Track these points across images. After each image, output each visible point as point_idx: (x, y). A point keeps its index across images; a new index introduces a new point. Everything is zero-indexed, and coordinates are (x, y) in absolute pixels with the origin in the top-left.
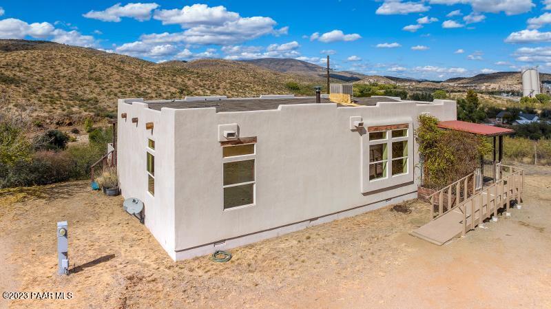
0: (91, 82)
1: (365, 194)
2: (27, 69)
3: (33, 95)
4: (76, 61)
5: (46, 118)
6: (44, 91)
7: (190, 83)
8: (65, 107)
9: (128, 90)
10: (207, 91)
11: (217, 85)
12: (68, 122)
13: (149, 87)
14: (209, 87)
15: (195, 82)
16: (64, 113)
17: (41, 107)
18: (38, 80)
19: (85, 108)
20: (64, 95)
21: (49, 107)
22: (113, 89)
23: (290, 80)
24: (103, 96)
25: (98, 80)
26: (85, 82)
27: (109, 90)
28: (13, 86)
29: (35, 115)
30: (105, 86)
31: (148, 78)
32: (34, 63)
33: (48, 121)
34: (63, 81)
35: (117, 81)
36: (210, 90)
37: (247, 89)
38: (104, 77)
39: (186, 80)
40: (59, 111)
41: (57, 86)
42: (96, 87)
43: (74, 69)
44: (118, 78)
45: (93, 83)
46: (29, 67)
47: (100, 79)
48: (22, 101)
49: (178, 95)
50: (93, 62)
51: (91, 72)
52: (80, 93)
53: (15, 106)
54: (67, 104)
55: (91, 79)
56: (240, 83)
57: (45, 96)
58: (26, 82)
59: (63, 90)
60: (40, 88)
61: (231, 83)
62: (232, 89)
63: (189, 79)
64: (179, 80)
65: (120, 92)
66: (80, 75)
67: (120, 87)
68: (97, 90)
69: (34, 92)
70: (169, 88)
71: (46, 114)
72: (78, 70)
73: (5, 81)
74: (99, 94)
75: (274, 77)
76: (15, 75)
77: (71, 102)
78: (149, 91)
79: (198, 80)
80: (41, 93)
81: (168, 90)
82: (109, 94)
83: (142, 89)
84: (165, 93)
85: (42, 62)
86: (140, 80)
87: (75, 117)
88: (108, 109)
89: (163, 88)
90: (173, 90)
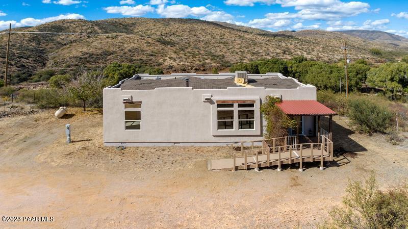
0: (220, 44)
1: (215, 136)
2: (179, 36)
3: (182, 52)
4: (211, 31)
5: (188, 66)
6: (189, 50)
7: (292, 46)
8: (201, 60)
9: (246, 50)
10: (304, 52)
11: (312, 49)
12: (202, 69)
13: (261, 49)
14: (306, 50)
15: (296, 46)
16: (201, 63)
17: (186, 59)
18: (186, 43)
19: (215, 61)
20: (202, 52)
21: (191, 59)
22: (235, 50)
23: (376, 46)
24: (228, 54)
25: (225, 43)
26: (216, 45)
27: (232, 50)
28: (169, 46)
29: (181, 64)
30: (230, 47)
31: (261, 43)
32: (184, 33)
33: (190, 68)
34: (202, 44)
35: (239, 44)
36: (306, 52)
37: (336, 52)
38: (230, 42)
39: (289, 45)
40: (198, 62)
41: (198, 46)
42: (223, 47)
43: (210, 36)
44: (239, 42)
45: (222, 46)
46: (180, 35)
47: (227, 43)
48: (174, 55)
49: (282, 54)
50: (223, 32)
51: (221, 39)
52: (213, 51)
53: (169, 58)
54: (203, 58)
55: (220, 43)
56: (330, 48)
57: (189, 52)
58: (178, 44)
59: (202, 49)
60: (187, 48)
61: (323, 48)
62: (323, 52)
63: (291, 44)
64: (284, 45)
65: (240, 51)
66: (213, 40)
67: (241, 48)
68: (225, 50)
69: (182, 50)
70: (275, 50)
71: (189, 64)
72: (212, 37)
73: (164, 43)
74: (226, 53)
75: (364, 44)
76: (171, 40)
77: (206, 57)
78: (261, 51)
79: (298, 45)
80: (186, 51)
81: (275, 51)
82: (233, 53)
83: (256, 50)
84: (272, 53)
85: (189, 32)
86: (255, 44)
87: (207, 66)
88: (231, 62)
89: (271, 49)
90: (278, 51)
